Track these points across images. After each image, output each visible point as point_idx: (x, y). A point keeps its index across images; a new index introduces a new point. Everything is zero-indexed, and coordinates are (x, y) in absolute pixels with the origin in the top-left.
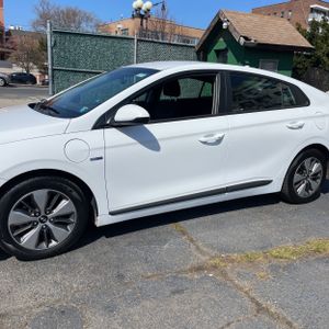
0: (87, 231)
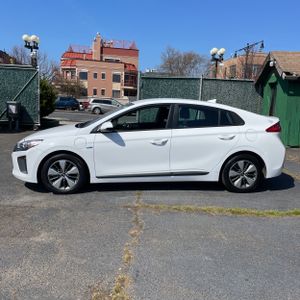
0: (85, 185)
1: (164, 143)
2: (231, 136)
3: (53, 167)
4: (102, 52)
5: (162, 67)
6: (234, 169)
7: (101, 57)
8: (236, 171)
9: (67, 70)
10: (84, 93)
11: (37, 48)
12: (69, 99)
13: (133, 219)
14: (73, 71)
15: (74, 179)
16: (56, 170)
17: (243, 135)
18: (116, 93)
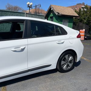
2: (62, 41)
6: (63, 60)
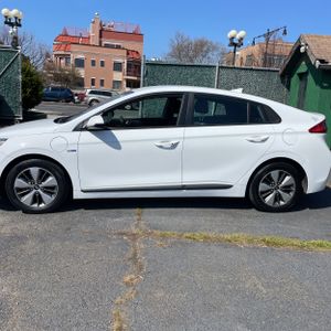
1: (174, 146)
2: (263, 137)
3: (22, 177)
4: (101, 37)
5: (169, 55)
6: (265, 181)
7: (100, 42)
8: (268, 183)
9: (61, 57)
10: (80, 83)
11: (20, 25)
12: (62, 89)
13: (130, 255)
14: (67, 57)
15: (51, 194)
16: (26, 181)
17: (280, 137)
18: (117, 84)
